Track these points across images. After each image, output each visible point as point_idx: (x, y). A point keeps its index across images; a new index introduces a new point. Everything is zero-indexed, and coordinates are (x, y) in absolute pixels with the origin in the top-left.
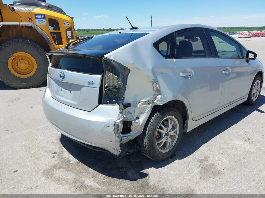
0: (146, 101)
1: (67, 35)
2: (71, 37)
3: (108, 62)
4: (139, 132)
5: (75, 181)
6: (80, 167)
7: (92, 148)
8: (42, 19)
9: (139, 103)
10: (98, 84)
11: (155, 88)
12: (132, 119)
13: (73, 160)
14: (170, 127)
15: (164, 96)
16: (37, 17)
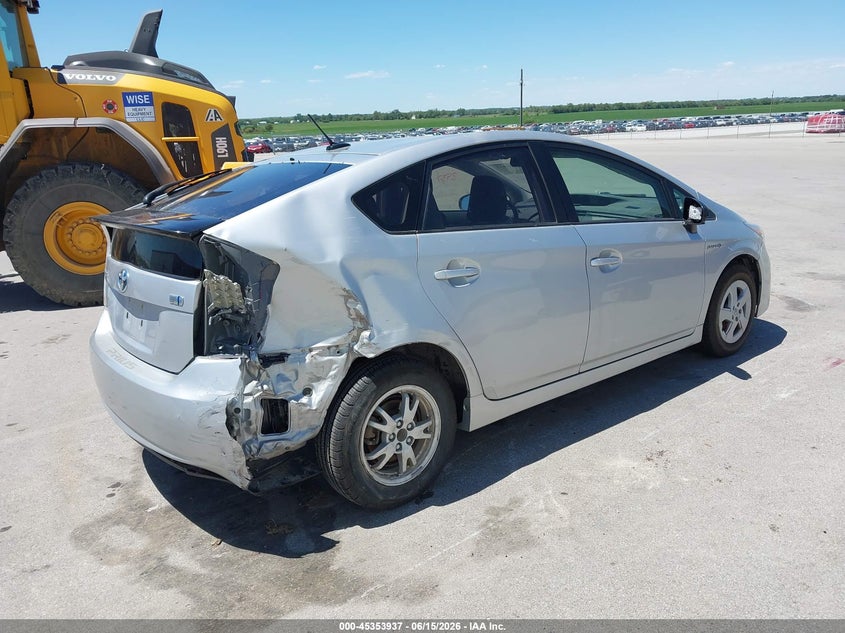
0: (329, 348)
1: (215, 148)
2: (227, 155)
3: (215, 245)
4: (312, 429)
5: (146, 555)
6: (169, 522)
7: (186, 470)
8: (144, 104)
9: (311, 351)
10: (192, 305)
11: (352, 312)
12: (291, 395)
13: (159, 501)
14: (409, 415)
15: (379, 332)
16: (130, 100)
